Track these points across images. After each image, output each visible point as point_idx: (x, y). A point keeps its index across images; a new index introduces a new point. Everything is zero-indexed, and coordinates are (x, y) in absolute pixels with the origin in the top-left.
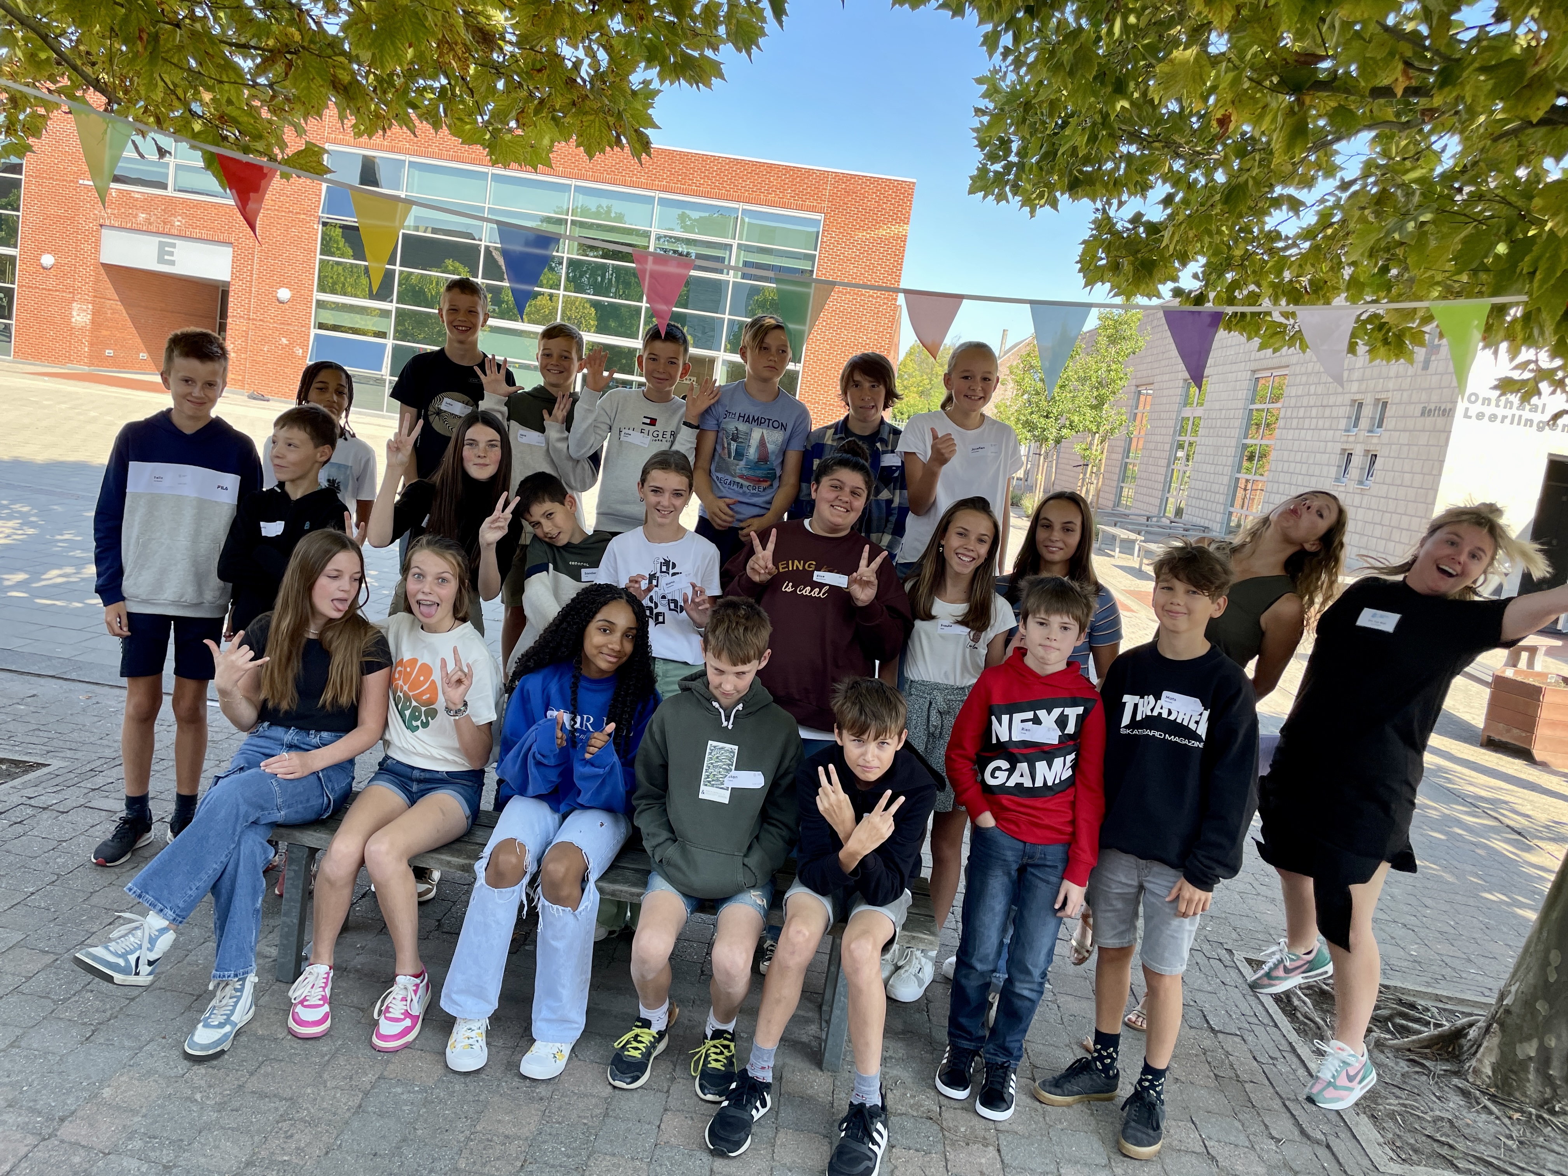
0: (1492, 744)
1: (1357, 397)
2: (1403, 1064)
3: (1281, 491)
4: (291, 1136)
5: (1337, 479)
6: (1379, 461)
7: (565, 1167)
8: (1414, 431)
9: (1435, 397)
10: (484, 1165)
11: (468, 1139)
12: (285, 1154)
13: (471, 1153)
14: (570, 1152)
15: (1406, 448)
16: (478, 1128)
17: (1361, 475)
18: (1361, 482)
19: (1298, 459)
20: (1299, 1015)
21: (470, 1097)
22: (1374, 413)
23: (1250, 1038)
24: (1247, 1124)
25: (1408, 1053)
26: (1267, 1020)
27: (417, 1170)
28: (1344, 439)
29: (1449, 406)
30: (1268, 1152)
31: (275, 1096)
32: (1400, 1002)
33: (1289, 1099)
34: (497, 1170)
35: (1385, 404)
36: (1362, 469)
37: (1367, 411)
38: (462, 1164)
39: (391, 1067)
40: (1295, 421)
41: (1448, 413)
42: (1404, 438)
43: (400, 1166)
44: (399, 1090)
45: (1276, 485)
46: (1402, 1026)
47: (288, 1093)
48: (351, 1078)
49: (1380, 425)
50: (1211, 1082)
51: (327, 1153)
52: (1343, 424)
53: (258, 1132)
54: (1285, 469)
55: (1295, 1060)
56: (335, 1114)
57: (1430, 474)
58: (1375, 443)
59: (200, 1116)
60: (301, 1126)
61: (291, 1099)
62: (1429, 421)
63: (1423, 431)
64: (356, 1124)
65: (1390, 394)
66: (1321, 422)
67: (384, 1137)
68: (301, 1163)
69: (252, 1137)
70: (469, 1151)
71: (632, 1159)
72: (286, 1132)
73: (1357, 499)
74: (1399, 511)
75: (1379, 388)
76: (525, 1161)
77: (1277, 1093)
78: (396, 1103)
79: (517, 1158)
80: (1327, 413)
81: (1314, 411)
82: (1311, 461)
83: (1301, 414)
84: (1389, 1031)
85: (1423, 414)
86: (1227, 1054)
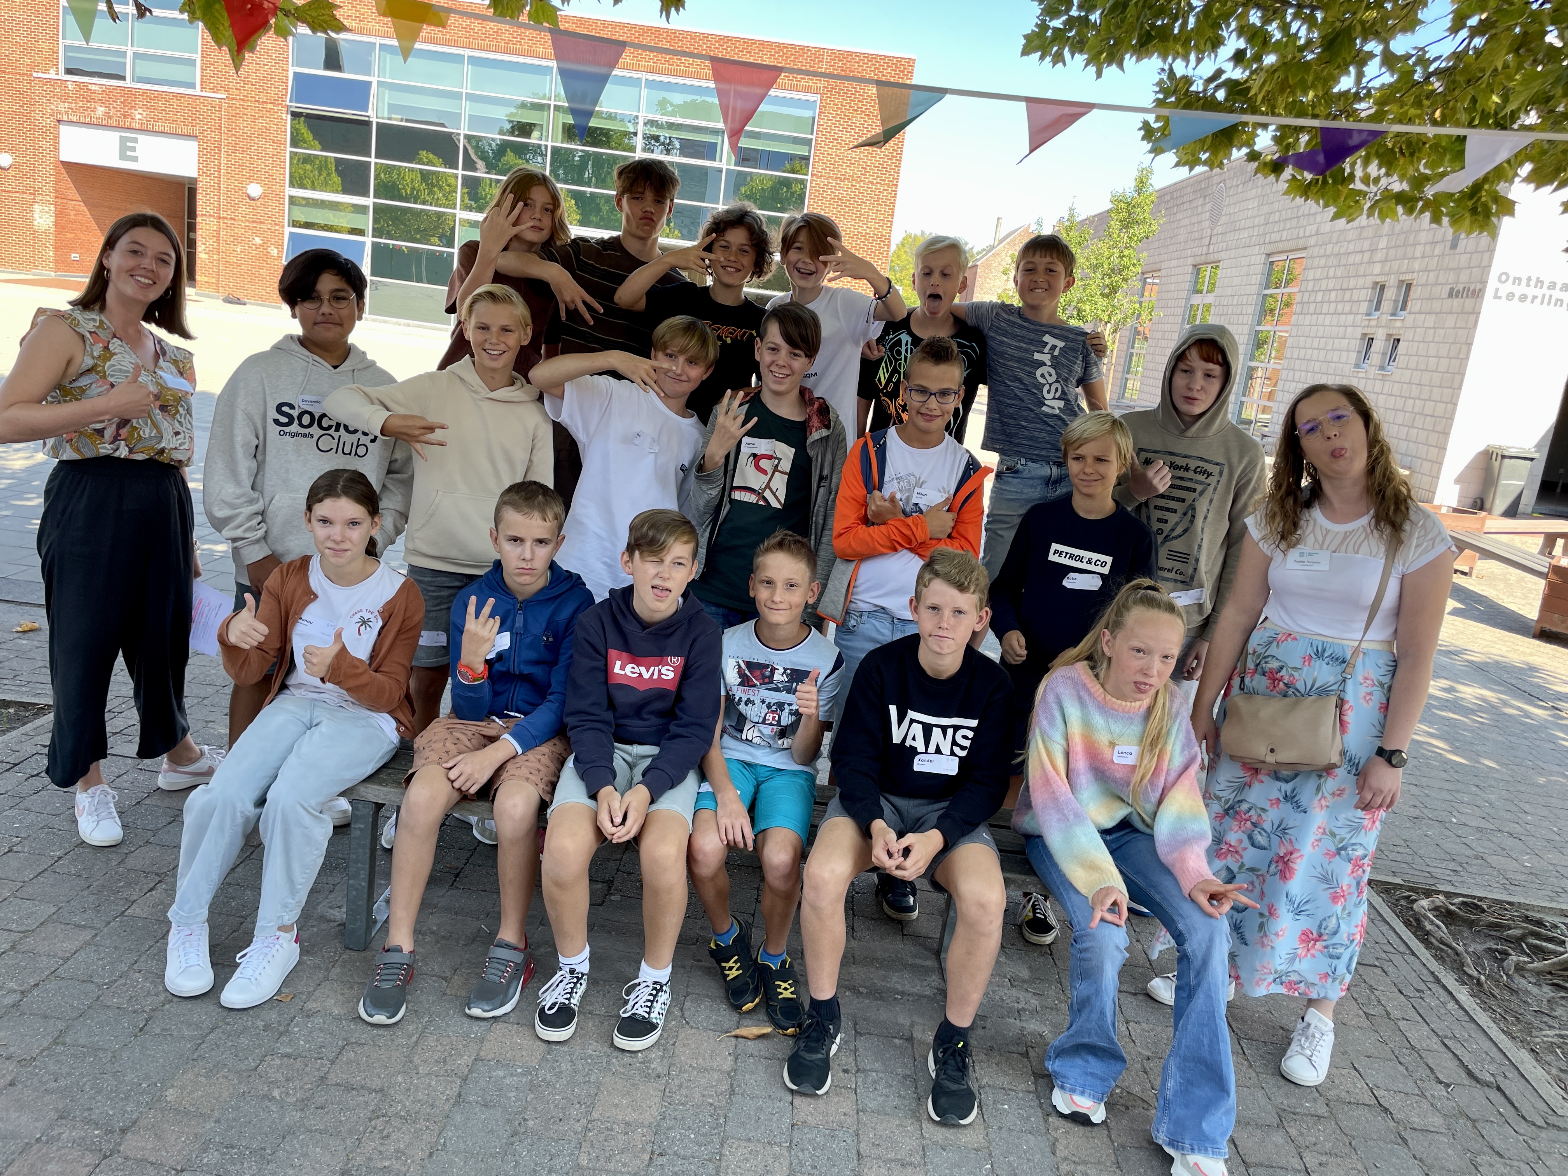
0: (1546, 635)
1: (1379, 279)
2: (1546, 989)
3: (1297, 378)
4: (388, 1136)
5: (1357, 366)
6: (1402, 345)
7: (698, 1157)
8: (1440, 313)
9: (1464, 277)
10: (608, 1160)
11: (587, 1129)
12: (383, 1159)
13: (592, 1146)
14: (700, 1139)
15: (1432, 331)
16: (595, 1115)
17: (1383, 360)
18: (1382, 368)
19: (1315, 345)
20: (1433, 940)
21: (579, 1078)
22: (1398, 295)
23: (1390, 969)
24: (1410, 1068)
25: (1549, 977)
26: (1402, 948)
27: (534, 1170)
28: (1366, 323)
29: (1478, 286)
30: (1440, 1099)
31: (363, 1087)
32: (1526, 919)
33: (1446, 1037)
34: (624, 1165)
35: (1409, 286)
36: (1384, 354)
37: (1390, 294)
38: (584, 1161)
39: (487, 1045)
40: (1312, 306)
41: (1477, 294)
42: (1430, 321)
43: (515, 1167)
44: (501, 1073)
45: (1291, 373)
46: (1536, 947)
47: (376, 1083)
48: (445, 1061)
49: (1403, 308)
50: (1366, 1023)
51: (431, 1155)
52: (1364, 308)
53: (350, 1132)
54: (1301, 356)
55: (1442, 991)
56: (433, 1106)
57: (1458, 358)
58: (1397, 327)
59: (281, 1117)
60: (396, 1122)
61: (382, 1090)
62: (1456, 302)
63: (1451, 313)
64: (458, 1118)
65: (1415, 275)
66: (1340, 307)
67: (492, 1131)
68: (404, 1169)
69: (344, 1140)
70: (588, 1144)
71: (769, 1143)
72: (381, 1131)
73: (1379, 384)
74: (1422, 397)
75: (1404, 269)
76: (652, 1153)
77: (1433, 1030)
78: (500, 1090)
79: (643, 1150)
80: (1348, 295)
81: (1333, 294)
82: (1329, 347)
83: (1319, 299)
84: (1524, 953)
85: (1450, 295)
86: (1372, 989)
